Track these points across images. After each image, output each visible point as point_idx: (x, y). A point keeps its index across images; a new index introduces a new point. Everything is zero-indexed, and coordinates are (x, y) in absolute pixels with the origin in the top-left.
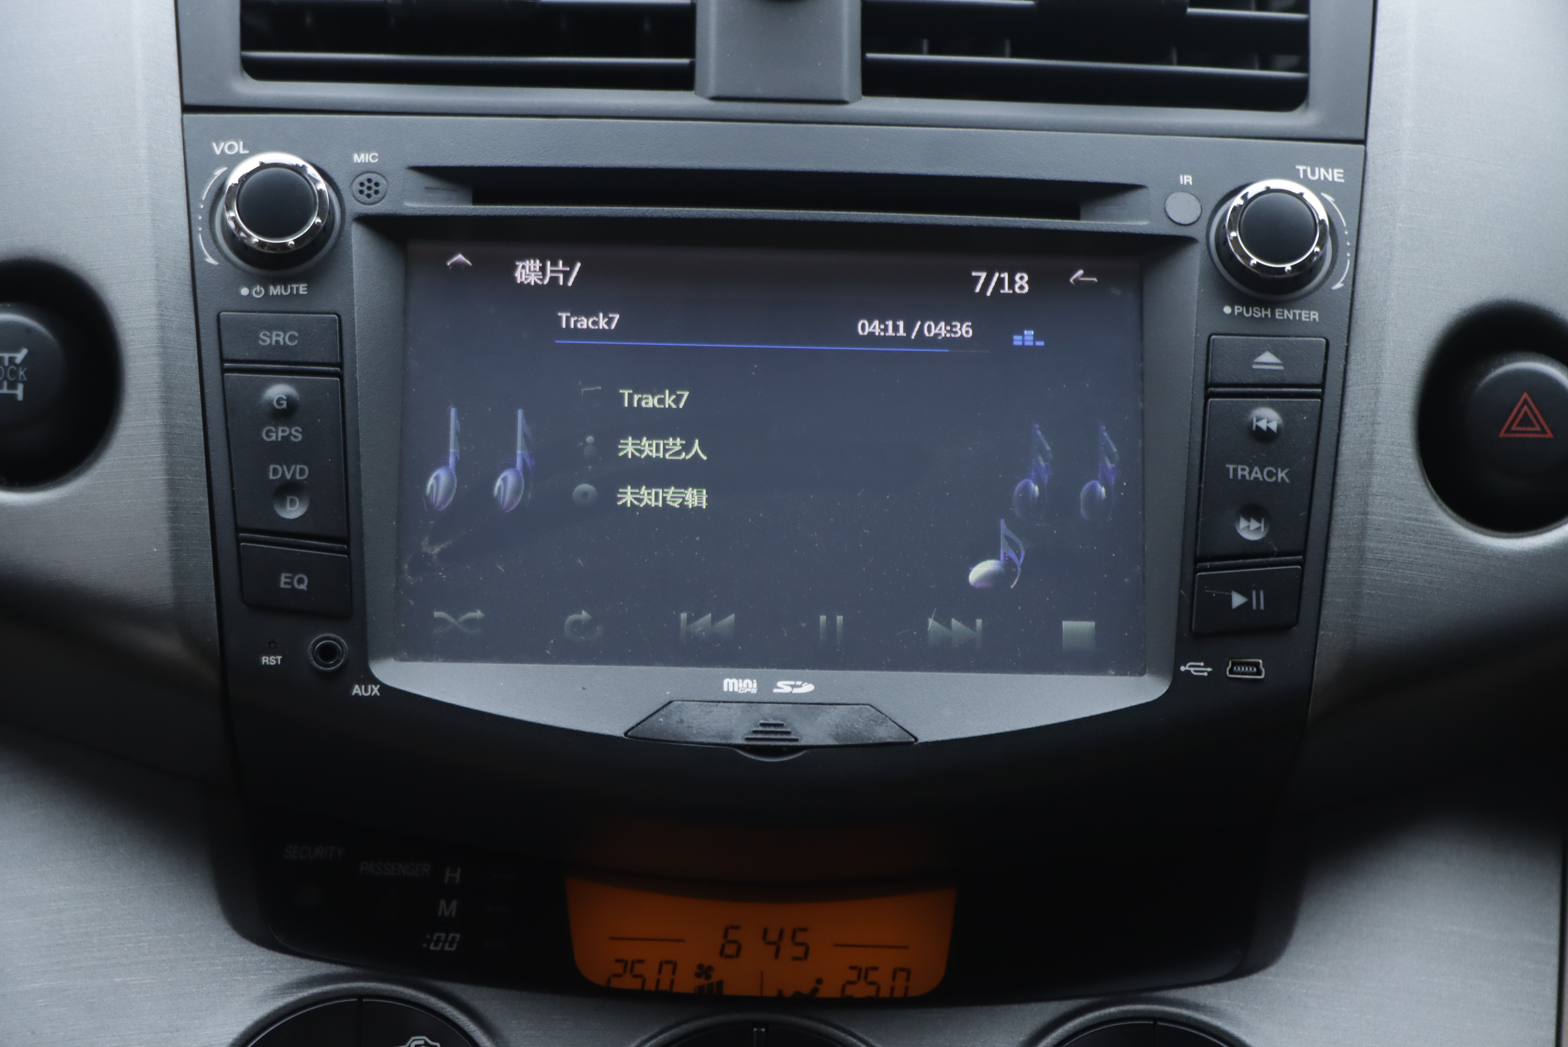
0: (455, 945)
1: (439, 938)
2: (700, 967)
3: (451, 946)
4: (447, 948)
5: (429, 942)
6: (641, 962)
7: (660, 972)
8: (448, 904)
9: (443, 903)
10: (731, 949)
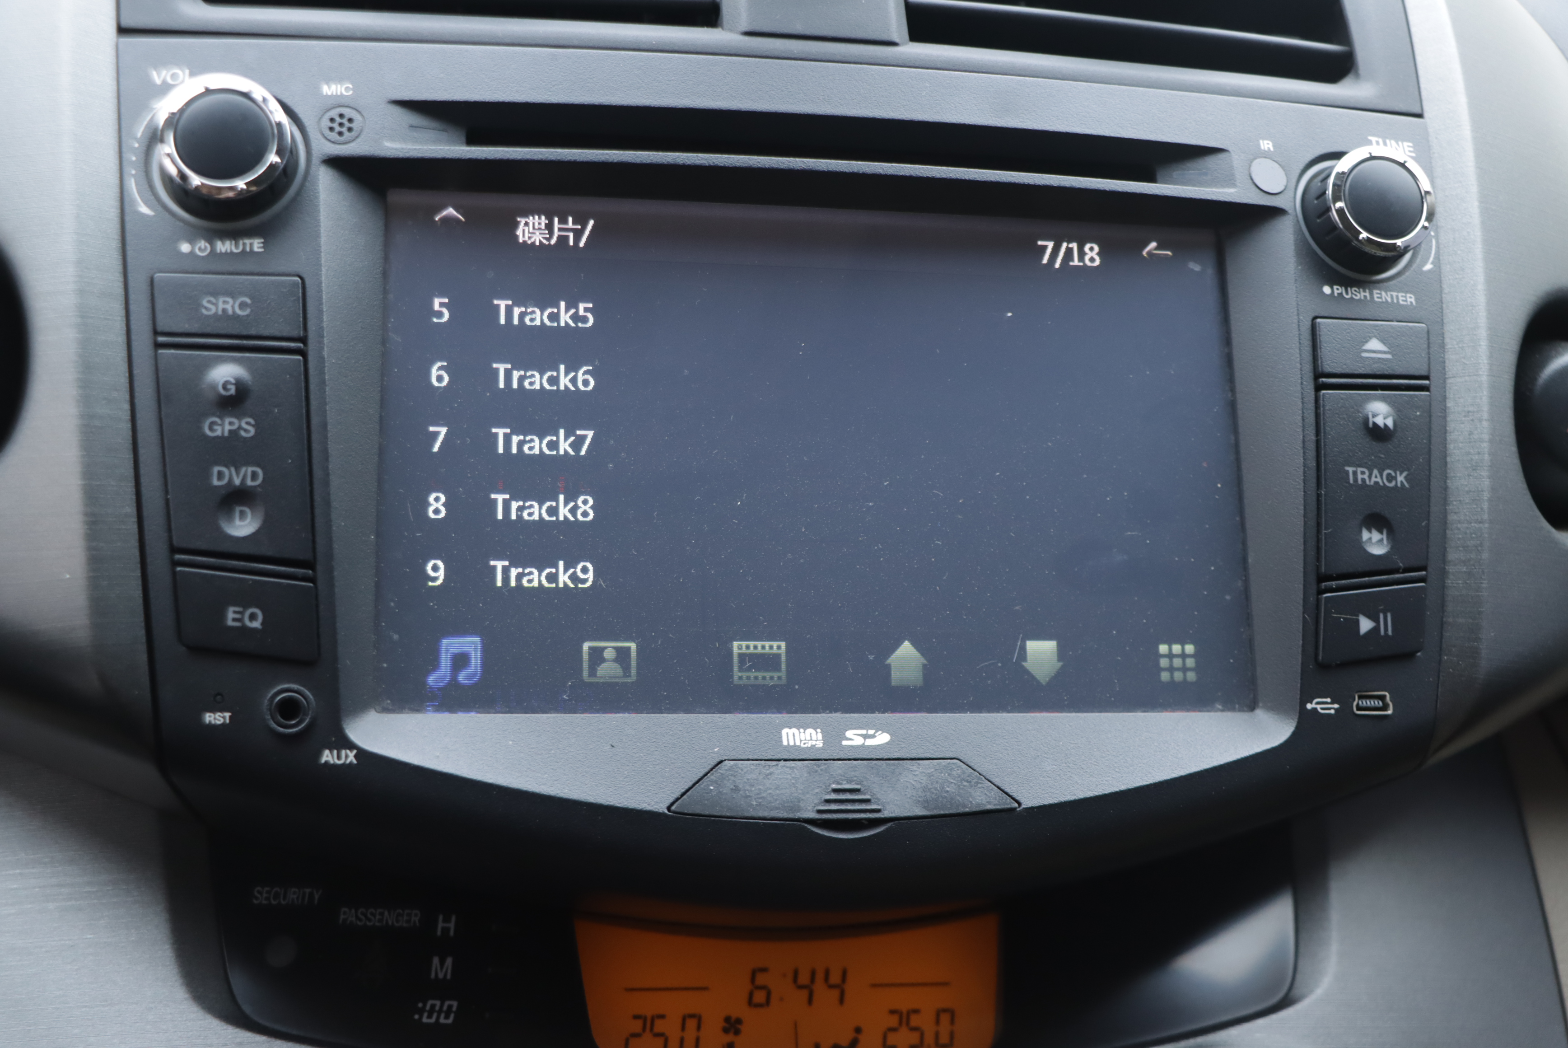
0: (452, 1016)
1: (433, 1006)
2: (727, 1019)
3: (447, 1017)
4: (442, 1020)
5: (421, 1012)
6: (662, 1017)
7: (683, 1028)
8: (442, 963)
9: (436, 961)
10: (759, 997)
